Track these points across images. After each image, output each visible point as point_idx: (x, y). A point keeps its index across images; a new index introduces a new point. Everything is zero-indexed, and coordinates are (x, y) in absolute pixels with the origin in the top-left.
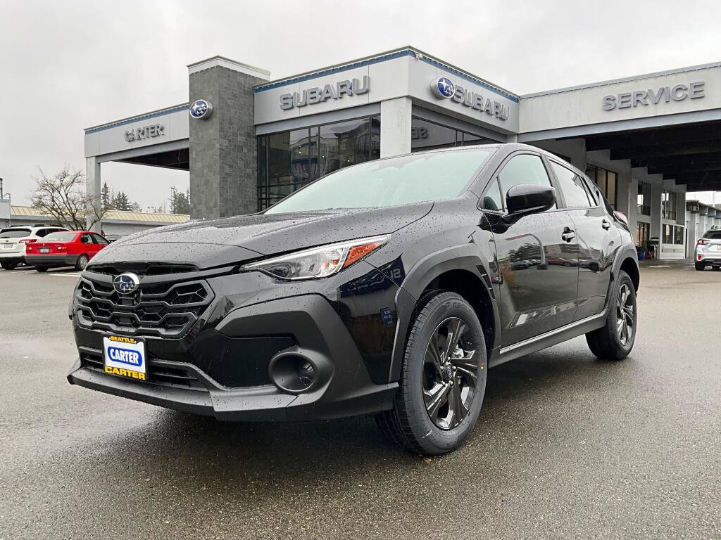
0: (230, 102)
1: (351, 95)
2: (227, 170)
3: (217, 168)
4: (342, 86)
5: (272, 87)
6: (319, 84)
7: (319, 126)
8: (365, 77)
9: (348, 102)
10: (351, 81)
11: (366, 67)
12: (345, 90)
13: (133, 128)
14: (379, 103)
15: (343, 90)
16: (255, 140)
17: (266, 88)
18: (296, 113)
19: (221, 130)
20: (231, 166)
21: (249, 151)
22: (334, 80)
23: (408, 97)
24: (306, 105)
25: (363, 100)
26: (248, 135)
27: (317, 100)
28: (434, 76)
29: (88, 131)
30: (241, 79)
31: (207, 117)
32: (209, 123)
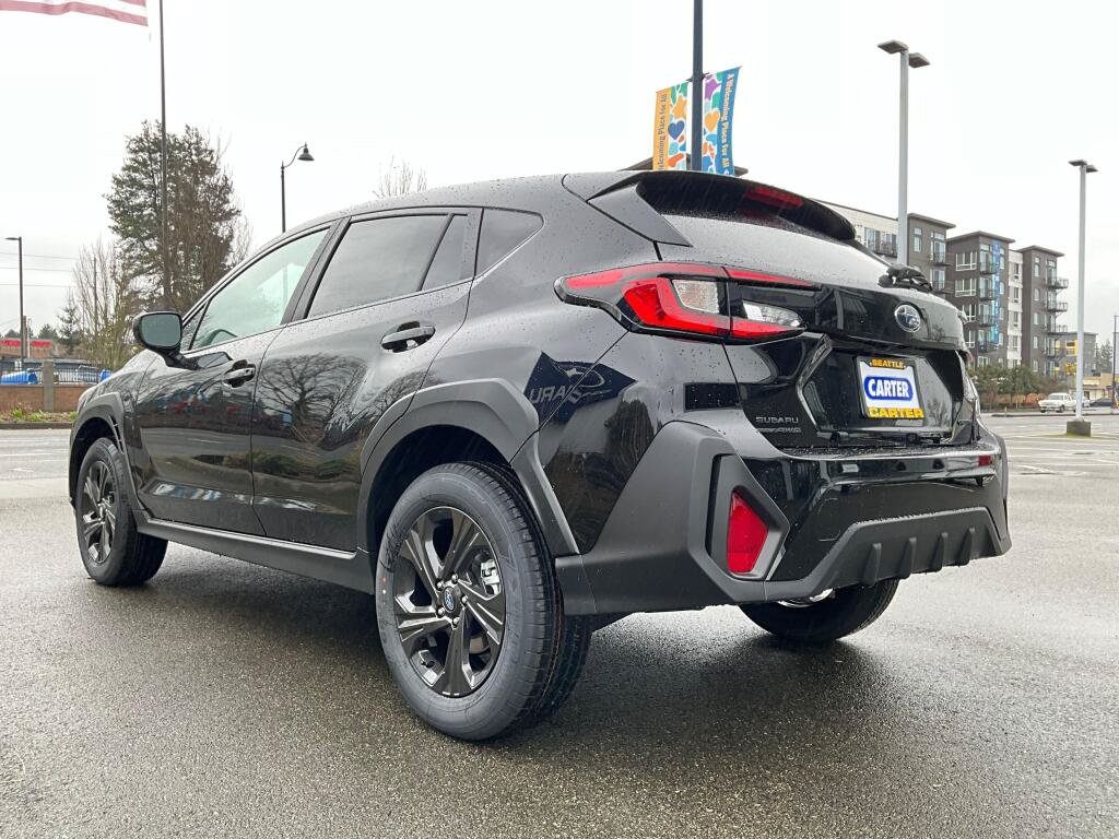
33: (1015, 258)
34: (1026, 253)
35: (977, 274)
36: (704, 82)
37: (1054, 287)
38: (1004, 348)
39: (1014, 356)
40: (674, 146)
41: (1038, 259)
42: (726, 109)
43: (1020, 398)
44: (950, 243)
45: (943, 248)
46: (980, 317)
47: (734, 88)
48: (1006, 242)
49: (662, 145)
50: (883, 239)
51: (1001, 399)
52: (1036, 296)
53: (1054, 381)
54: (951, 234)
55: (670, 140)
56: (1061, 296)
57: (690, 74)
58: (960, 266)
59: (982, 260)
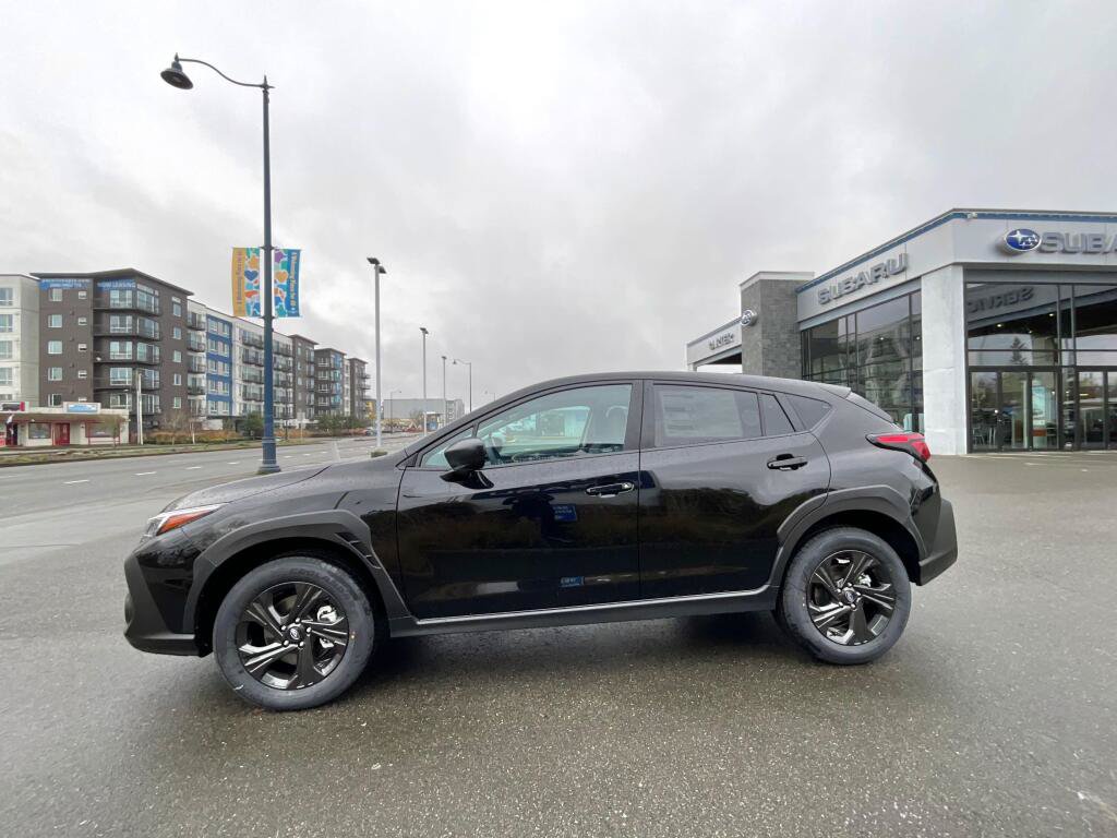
0: (773, 307)
1: (887, 277)
2: (770, 364)
3: (760, 365)
4: (876, 271)
5: (812, 286)
6: (853, 273)
7: (855, 313)
8: (901, 256)
9: (884, 284)
10: (885, 262)
11: (903, 245)
12: (878, 274)
13: (713, 339)
14: (919, 278)
15: (877, 274)
16: (799, 336)
17: (807, 288)
18: (833, 305)
19: (763, 332)
20: (773, 361)
21: (793, 345)
22: (867, 266)
23: (955, 264)
24: (841, 296)
25: (901, 279)
26: (791, 332)
27: (851, 289)
28: (1001, 231)
29: (689, 345)
30: (783, 286)
31: (753, 323)
32: (755, 328)
33: (347, 363)
34: (352, 361)
35: (329, 369)
36: (273, 252)
37: (364, 378)
38: (343, 406)
39: (347, 410)
40: (249, 286)
41: (356, 364)
42: (293, 272)
43: (352, 431)
44: (317, 352)
45: (312, 354)
46: (331, 391)
47: (298, 261)
48: (344, 354)
49: (239, 285)
50: (281, 346)
51: (344, 431)
52: (356, 382)
53: (366, 422)
54: (316, 348)
55: (246, 280)
56: (367, 382)
57: (262, 244)
58: (321, 365)
59: (332, 361)
